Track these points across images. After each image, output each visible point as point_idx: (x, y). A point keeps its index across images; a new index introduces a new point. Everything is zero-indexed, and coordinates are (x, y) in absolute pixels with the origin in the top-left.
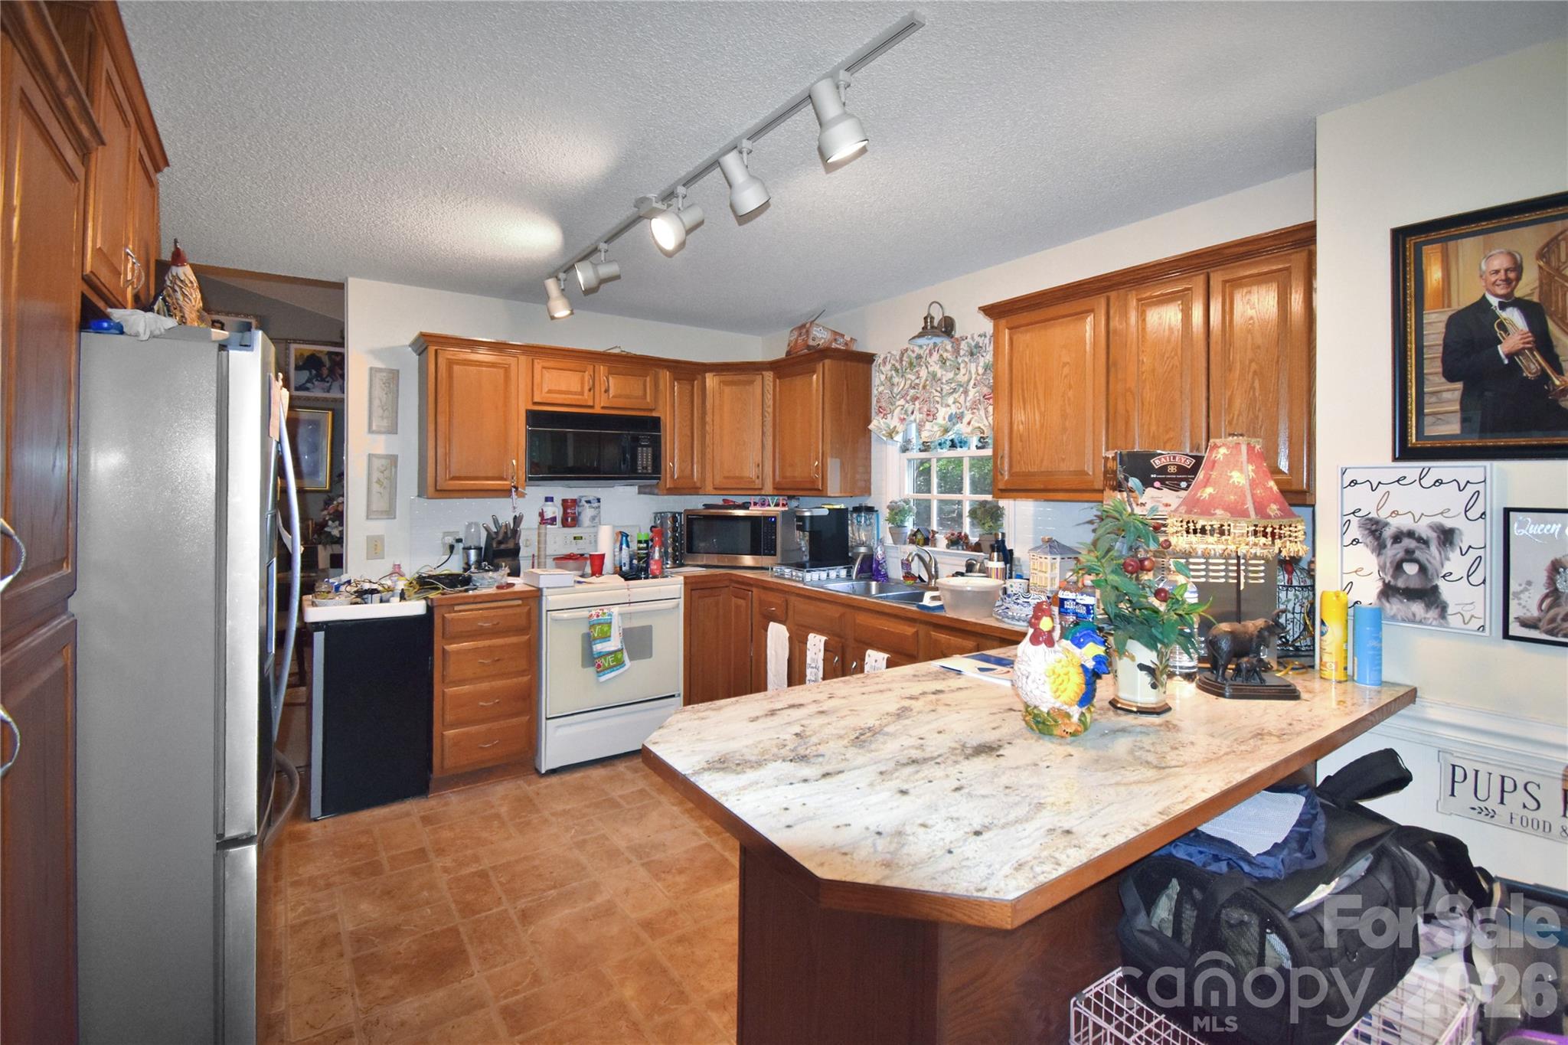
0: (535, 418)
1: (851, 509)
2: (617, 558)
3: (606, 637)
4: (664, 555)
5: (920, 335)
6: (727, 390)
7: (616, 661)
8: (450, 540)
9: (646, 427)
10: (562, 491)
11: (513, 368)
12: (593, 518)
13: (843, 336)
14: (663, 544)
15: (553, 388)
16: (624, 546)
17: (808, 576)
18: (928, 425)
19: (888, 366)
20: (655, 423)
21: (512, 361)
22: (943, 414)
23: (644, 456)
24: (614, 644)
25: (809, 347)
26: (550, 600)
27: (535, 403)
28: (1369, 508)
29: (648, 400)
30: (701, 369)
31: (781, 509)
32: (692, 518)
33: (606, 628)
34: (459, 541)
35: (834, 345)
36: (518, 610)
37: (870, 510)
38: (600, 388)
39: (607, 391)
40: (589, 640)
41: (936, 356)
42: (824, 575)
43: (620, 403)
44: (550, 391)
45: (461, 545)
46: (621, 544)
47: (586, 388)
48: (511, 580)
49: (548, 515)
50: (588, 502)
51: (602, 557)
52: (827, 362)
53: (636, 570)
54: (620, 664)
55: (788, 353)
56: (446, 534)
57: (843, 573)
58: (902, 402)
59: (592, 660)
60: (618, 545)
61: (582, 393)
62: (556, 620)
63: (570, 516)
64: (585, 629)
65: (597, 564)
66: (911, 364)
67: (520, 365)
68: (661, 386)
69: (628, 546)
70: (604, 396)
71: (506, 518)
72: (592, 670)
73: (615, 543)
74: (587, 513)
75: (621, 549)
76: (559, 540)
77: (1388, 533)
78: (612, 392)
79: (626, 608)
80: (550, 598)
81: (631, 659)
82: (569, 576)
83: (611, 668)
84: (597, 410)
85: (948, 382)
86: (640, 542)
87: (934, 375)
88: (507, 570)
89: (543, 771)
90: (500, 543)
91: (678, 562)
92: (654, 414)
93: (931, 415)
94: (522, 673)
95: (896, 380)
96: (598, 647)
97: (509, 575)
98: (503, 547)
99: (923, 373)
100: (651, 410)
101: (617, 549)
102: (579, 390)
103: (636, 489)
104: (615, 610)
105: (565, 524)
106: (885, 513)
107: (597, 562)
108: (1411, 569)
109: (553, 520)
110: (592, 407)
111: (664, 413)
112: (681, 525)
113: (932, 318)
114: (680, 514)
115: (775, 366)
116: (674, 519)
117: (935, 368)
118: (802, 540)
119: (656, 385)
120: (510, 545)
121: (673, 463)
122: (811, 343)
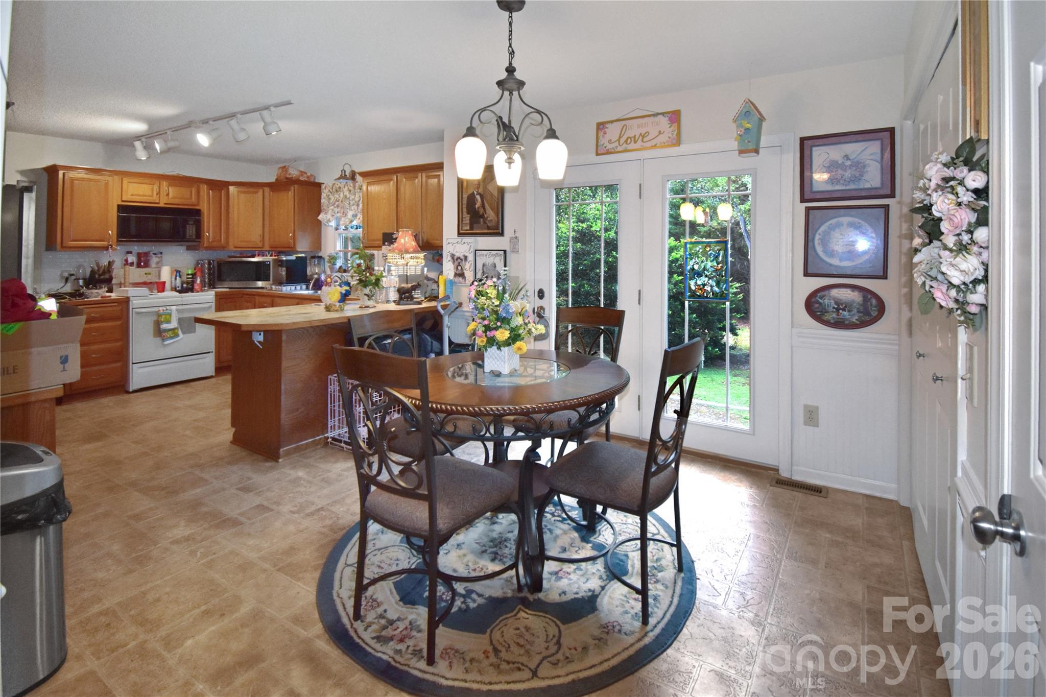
0: (121, 208)
1: (309, 257)
2: (173, 284)
3: (169, 322)
4: (203, 281)
5: (339, 178)
6: (242, 196)
7: (174, 333)
8: (66, 275)
9: (192, 215)
10: (137, 248)
11: (111, 183)
12: (158, 263)
13: (306, 173)
14: (203, 277)
15: (135, 193)
16: (178, 278)
17: (284, 288)
18: (343, 219)
19: (327, 190)
20: (198, 212)
21: (110, 179)
22: (350, 214)
23: (191, 230)
24: (174, 324)
25: (287, 178)
26: (134, 303)
27: (123, 201)
28: (452, 252)
29: (193, 200)
30: (226, 184)
31: (273, 257)
32: (220, 264)
33: (168, 317)
34: (73, 275)
35: (301, 178)
36: (115, 308)
37: (320, 257)
38: (163, 193)
39: (168, 195)
40: (158, 323)
41: (346, 188)
42: (293, 288)
43: (176, 201)
44: (132, 195)
45: (73, 277)
46: (176, 276)
47: (155, 193)
48: (108, 294)
49: (130, 261)
50: (155, 254)
51: (164, 283)
52: (296, 186)
53: (187, 288)
54: (177, 335)
55: (277, 180)
56: (63, 271)
57: (304, 287)
58: (332, 207)
59: (159, 333)
60: (174, 277)
61: (152, 196)
62: (138, 313)
63: (143, 261)
64: (155, 318)
65: (161, 287)
66: (336, 191)
67: (114, 181)
68: (202, 193)
69: (180, 277)
70: (166, 197)
71: (104, 262)
72: (158, 340)
73: (172, 275)
74: (154, 260)
75: (176, 279)
76: (136, 274)
77: (455, 258)
78: (171, 195)
79: (180, 307)
80: (134, 302)
81: (184, 333)
82: (144, 291)
83: (171, 338)
84: (162, 205)
85: (353, 200)
86: (188, 275)
87: (346, 196)
88: (106, 289)
89: (131, 390)
90: (100, 275)
91: (212, 286)
92: (197, 208)
93: (344, 214)
94: (116, 340)
95: (331, 197)
96: (164, 326)
97: (107, 292)
98: (102, 277)
99: (342, 195)
100: (195, 205)
101: (173, 279)
102: (150, 194)
103: (185, 248)
104: (174, 308)
105: (139, 266)
106: (327, 258)
107: (161, 286)
108: (459, 268)
109: (132, 264)
110: (158, 203)
111: (204, 207)
112: (213, 266)
113: (345, 171)
114: (213, 261)
115: (269, 185)
116: (209, 264)
117: (347, 193)
118: (283, 272)
119: (198, 192)
120: (107, 276)
121: (209, 233)
122: (288, 176)
